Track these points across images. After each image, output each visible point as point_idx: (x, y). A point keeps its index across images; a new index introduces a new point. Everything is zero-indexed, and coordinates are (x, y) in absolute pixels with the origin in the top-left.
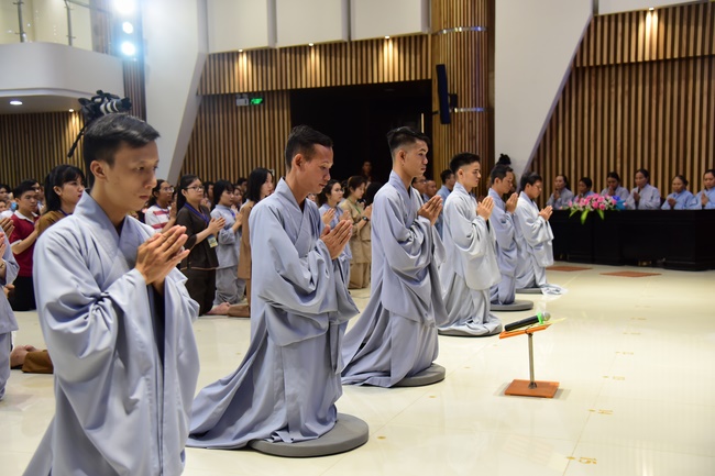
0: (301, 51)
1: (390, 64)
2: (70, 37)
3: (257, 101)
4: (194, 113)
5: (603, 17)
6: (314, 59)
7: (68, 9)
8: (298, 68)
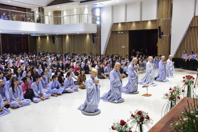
0: (131, 23)
1: (149, 26)
2: (88, 21)
3: (122, 32)
4: (110, 35)
5: (196, 16)
6: (134, 25)
7: (88, 16)
8: (130, 26)
